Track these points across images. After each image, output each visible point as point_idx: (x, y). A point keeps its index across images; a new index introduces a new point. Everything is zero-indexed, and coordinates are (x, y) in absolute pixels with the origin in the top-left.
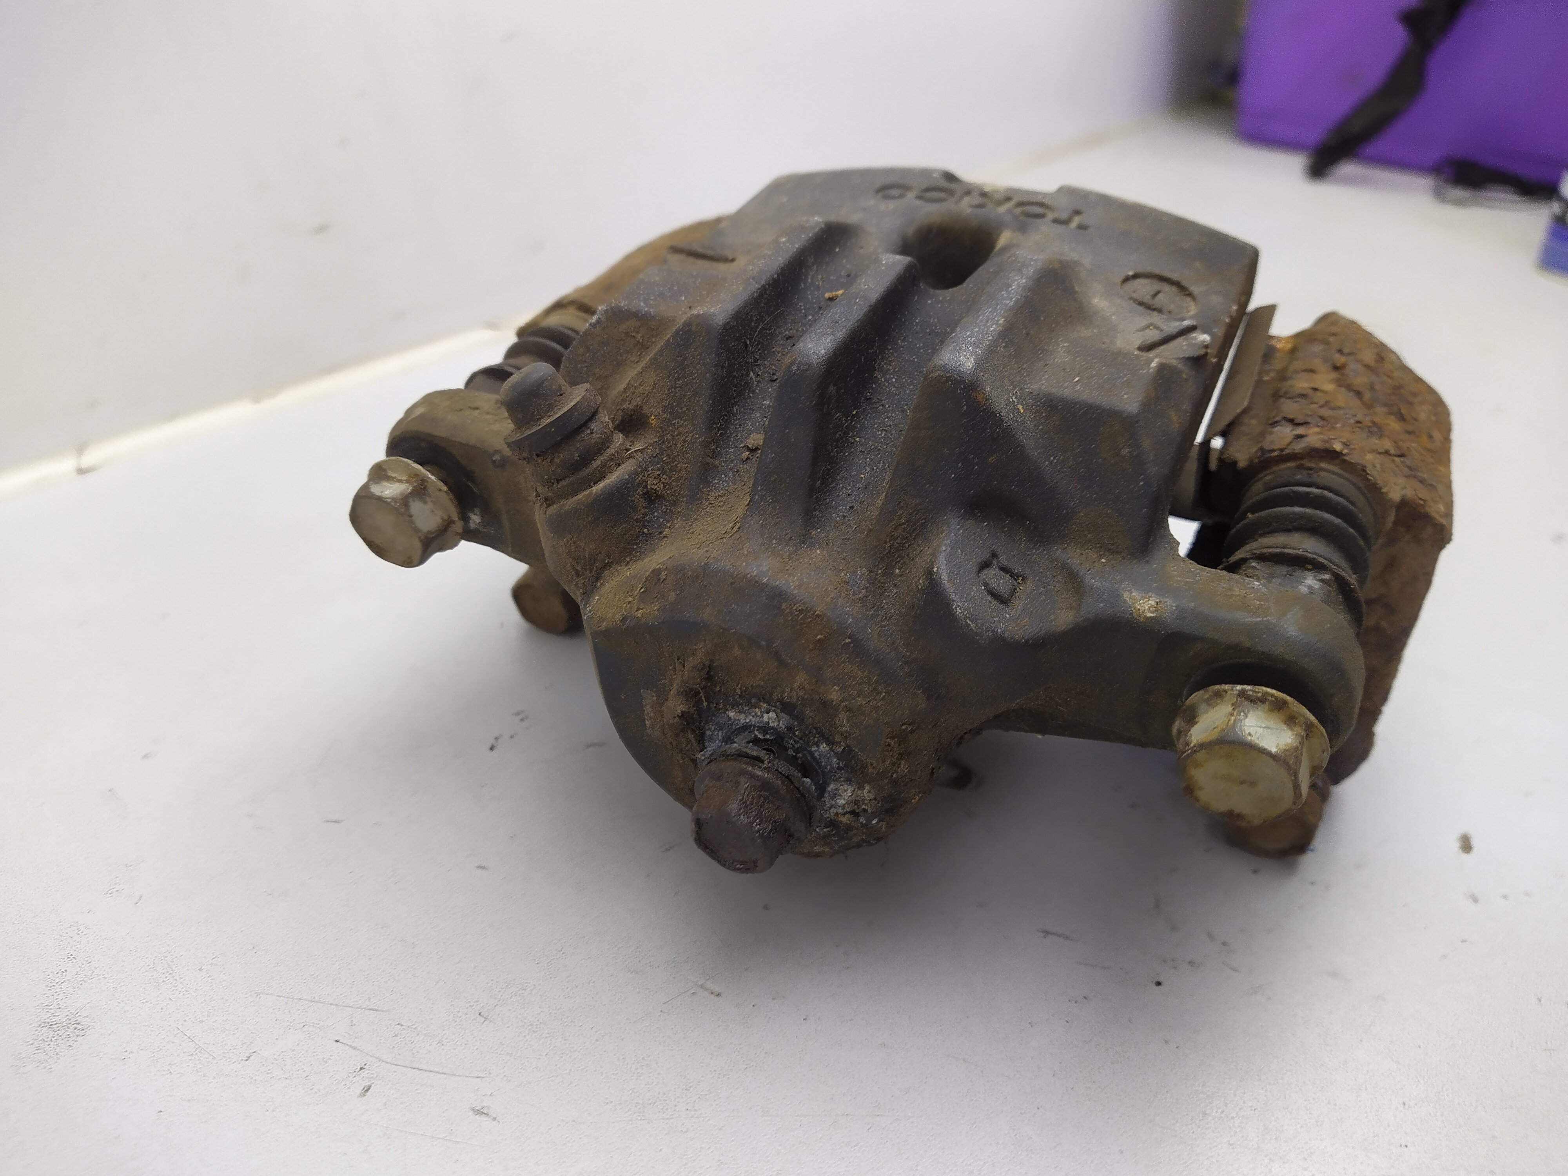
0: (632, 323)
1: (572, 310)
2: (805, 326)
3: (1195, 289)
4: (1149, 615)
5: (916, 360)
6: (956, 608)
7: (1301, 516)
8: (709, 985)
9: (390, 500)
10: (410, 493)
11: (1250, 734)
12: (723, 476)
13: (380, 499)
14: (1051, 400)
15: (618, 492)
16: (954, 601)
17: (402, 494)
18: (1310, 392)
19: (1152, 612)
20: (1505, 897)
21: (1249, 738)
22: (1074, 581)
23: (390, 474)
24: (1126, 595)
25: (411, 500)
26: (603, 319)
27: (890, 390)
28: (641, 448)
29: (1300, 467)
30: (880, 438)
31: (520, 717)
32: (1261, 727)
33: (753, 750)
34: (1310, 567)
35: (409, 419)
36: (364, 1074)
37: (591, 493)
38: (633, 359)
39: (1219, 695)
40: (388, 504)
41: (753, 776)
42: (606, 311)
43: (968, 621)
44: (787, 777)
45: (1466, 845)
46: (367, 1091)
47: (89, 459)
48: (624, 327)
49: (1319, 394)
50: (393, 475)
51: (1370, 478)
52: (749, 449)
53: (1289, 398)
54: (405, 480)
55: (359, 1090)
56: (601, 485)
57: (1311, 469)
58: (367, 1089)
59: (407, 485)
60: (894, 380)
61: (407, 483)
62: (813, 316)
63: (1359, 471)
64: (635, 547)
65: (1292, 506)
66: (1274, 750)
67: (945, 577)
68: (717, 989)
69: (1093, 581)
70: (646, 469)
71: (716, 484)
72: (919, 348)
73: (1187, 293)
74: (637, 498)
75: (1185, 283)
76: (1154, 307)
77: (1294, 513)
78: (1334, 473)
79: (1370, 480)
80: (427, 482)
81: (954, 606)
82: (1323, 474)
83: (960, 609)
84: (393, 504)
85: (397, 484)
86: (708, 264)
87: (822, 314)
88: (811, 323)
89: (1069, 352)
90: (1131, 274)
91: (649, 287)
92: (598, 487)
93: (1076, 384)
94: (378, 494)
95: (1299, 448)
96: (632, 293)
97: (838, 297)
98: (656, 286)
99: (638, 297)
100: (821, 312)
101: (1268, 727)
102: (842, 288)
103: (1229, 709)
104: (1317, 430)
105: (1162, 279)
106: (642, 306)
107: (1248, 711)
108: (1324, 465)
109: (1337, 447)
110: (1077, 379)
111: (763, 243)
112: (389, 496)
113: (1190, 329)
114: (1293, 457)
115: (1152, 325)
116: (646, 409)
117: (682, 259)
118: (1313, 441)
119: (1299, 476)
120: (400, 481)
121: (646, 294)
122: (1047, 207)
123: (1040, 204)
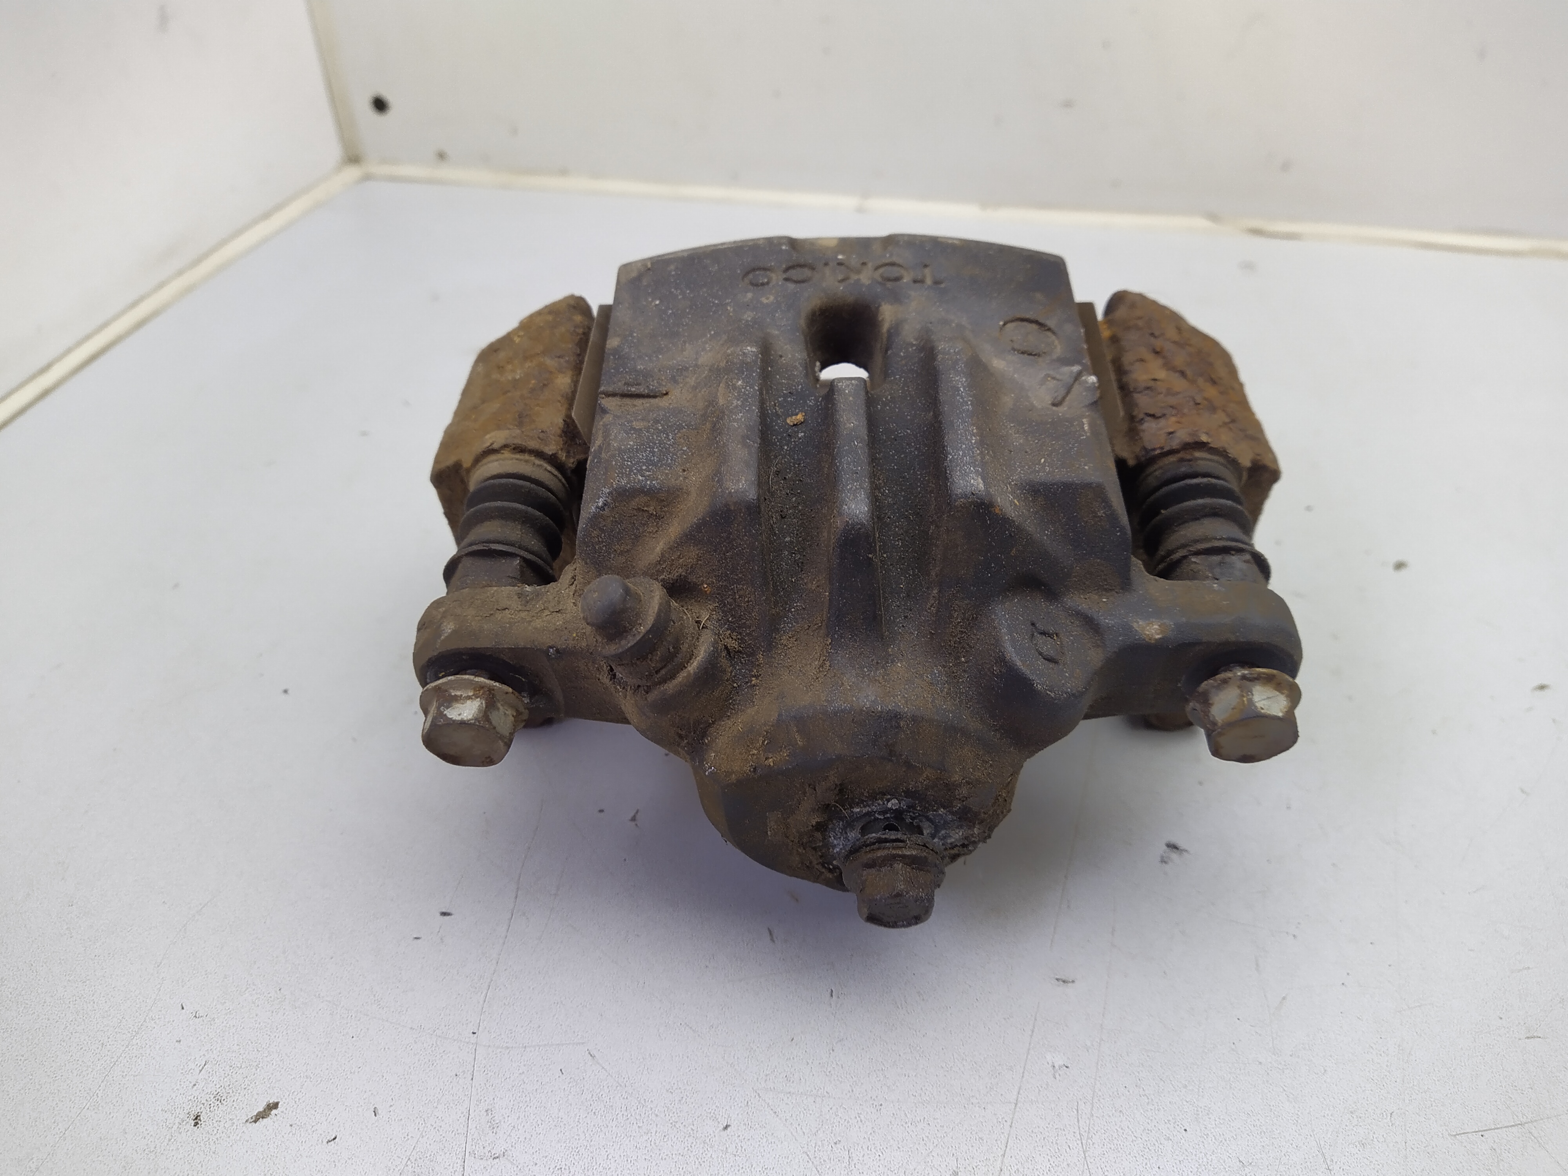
0: (642, 500)
2: (785, 457)
3: (1051, 323)
4: (1158, 637)
6: (1037, 686)
7: (1204, 506)
9: (474, 721)
10: (486, 707)
11: (1262, 708)
12: (785, 619)
13: (463, 723)
14: (1033, 486)
15: (710, 664)
16: (1034, 680)
17: (480, 710)
18: (1151, 384)
19: (1158, 635)
21: (1262, 711)
22: (1090, 624)
23: (453, 694)
24: (1135, 625)
25: (489, 713)
26: (609, 501)
27: (888, 502)
28: (708, 616)
29: (1182, 460)
30: (900, 548)
32: (1264, 699)
33: (890, 835)
34: (1233, 552)
37: (689, 674)
38: (650, 530)
39: (1225, 681)
40: (474, 724)
42: (610, 493)
43: (1048, 692)
44: (924, 845)
48: (634, 504)
49: (1158, 383)
50: (458, 693)
51: (1230, 455)
53: (1139, 392)
54: (472, 695)
56: (695, 664)
57: (1189, 460)
59: (479, 699)
60: (887, 491)
61: (477, 697)
62: (788, 445)
63: (1221, 453)
64: (731, 701)
65: (1194, 499)
66: (1280, 714)
67: (1019, 663)
69: (1107, 621)
70: (719, 635)
71: (783, 628)
72: (893, 455)
73: (1046, 328)
74: (724, 662)
75: (1041, 321)
76: (1034, 353)
77: (1198, 505)
78: (1210, 460)
79: (1230, 457)
80: (493, 690)
81: (1035, 685)
82: (1201, 462)
83: (1040, 685)
84: (477, 723)
85: (469, 702)
86: (646, 403)
87: (794, 441)
88: (790, 453)
89: (1018, 432)
90: (1001, 323)
91: (632, 455)
92: (693, 666)
93: (1044, 465)
94: (459, 718)
95: (1175, 444)
96: (622, 467)
97: (802, 423)
98: (637, 452)
99: (631, 471)
100: (793, 440)
101: (1269, 698)
102: (797, 411)
103: (1238, 691)
104: (1173, 419)
105: (1022, 320)
106: (642, 480)
107: (1252, 690)
108: (1197, 454)
109: (1204, 438)
110: (1043, 460)
111: (679, 365)
112: (470, 717)
113: (1079, 374)
114: (1171, 452)
115: (1048, 375)
116: (693, 578)
117: (619, 403)
118: (1183, 435)
119: (1183, 469)
120: (469, 698)
121: (635, 464)
122: (899, 266)
123: (893, 264)
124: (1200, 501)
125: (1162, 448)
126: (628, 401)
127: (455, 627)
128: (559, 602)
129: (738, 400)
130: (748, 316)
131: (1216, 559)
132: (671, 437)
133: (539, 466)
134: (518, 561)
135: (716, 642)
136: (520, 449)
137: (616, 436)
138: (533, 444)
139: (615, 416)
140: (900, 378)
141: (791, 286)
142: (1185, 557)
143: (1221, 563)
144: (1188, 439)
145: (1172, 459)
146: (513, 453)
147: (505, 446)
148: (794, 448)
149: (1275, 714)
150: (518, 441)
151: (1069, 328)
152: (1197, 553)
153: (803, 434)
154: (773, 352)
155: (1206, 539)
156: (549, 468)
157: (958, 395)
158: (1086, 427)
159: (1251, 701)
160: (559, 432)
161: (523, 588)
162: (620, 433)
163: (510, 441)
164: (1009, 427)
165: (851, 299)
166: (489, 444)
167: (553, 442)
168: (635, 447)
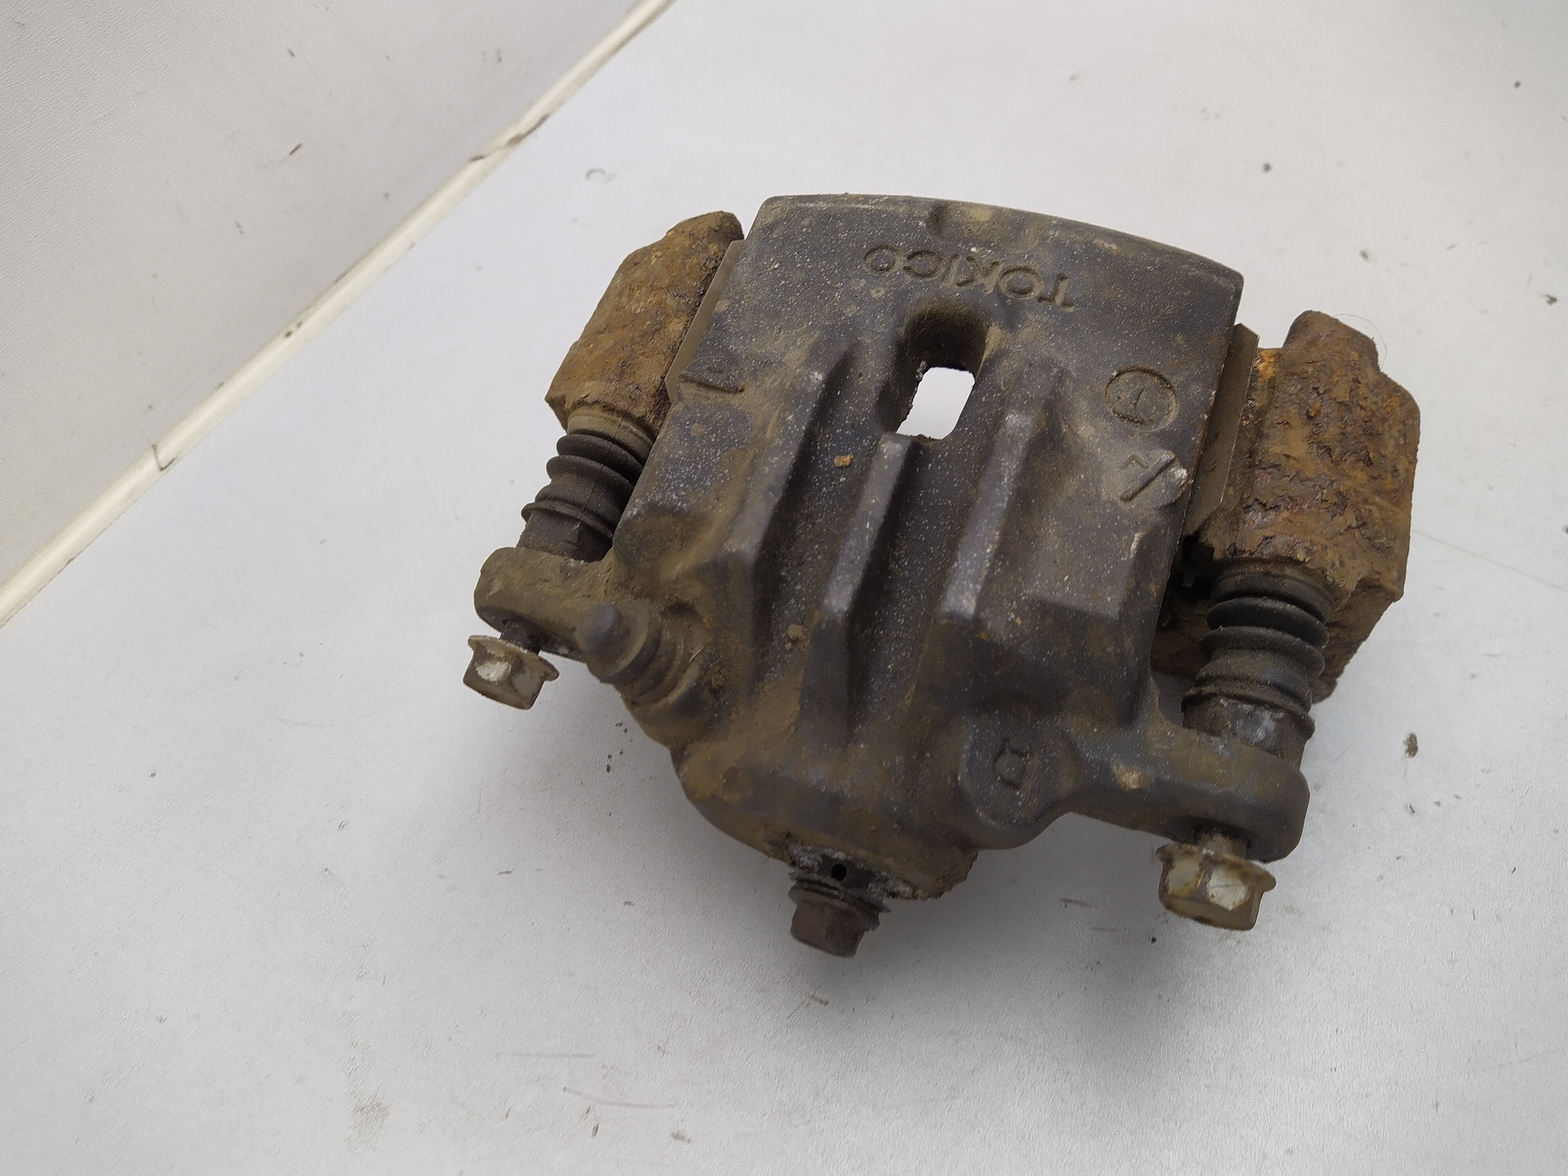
0: (669, 520)
1: (597, 411)
2: (821, 500)
3: (1175, 380)
4: (1133, 786)
5: (923, 539)
6: (979, 812)
8: (819, 995)
9: (498, 684)
10: (511, 673)
11: (1213, 896)
12: (773, 669)
13: (488, 684)
14: (1045, 605)
15: (690, 698)
16: (977, 807)
17: (505, 675)
18: (1282, 460)
19: (1135, 784)
20: (1438, 803)
21: (1212, 899)
22: (1073, 751)
23: (488, 652)
24: (1114, 768)
25: (513, 677)
26: (642, 512)
28: (700, 650)
29: (1268, 573)
31: (623, 728)
32: (1221, 886)
34: (1267, 706)
35: (491, 593)
36: (591, 1115)
37: (668, 703)
38: (675, 548)
39: (1189, 853)
40: (497, 687)
41: (833, 907)
43: (989, 820)
44: (860, 899)
45: (1412, 747)
46: (597, 1130)
47: (165, 454)
48: (663, 521)
49: (1291, 461)
50: (491, 653)
51: (1328, 578)
52: (790, 640)
53: (1263, 467)
54: (503, 661)
55: (590, 1131)
56: (678, 693)
57: (1276, 576)
58: (596, 1129)
59: (506, 666)
61: (506, 661)
62: (826, 488)
63: (1319, 576)
64: (710, 729)
65: (1258, 626)
66: (1231, 908)
67: (967, 786)
68: (824, 997)
69: (1088, 752)
70: (705, 670)
71: (768, 677)
72: (925, 525)
73: (1169, 385)
74: (705, 696)
75: (1166, 375)
76: (1136, 420)
78: (1301, 581)
79: (1328, 582)
80: (521, 657)
81: (978, 810)
82: (1287, 582)
83: (983, 812)
84: (501, 686)
85: (498, 663)
86: (720, 397)
87: (834, 485)
88: (826, 496)
89: (1058, 533)
90: (1115, 374)
91: (676, 467)
92: (674, 696)
93: (1064, 584)
94: (485, 677)
95: (1267, 552)
96: (662, 479)
97: (846, 467)
98: (682, 465)
99: (669, 486)
100: (833, 483)
101: (1227, 886)
102: (850, 449)
103: (1197, 868)
104: (1286, 514)
105: (1145, 371)
106: (675, 500)
107: (1212, 873)
108: (1288, 571)
109: (1300, 556)
110: (1066, 578)
111: (766, 357)
112: (495, 679)
113: (1168, 465)
114: (1261, 561)
115: (1133, 457)
116: (697, 608)
117: (695, 392)
118: (1280, 545)
119: (1266, 585)
120: (500, 659)
121: (674, 479)
122: (1034, 273)
123: (1026, 270)
124: (1262, 631)
125: (1252, 554)
126: (703, 392)
127: (502, 587)
128: (592, 586)
129: (780, 440)
130: (851, 310)
131: (1247, 707)
132: (718, 454)
133: (625, 427)
134: (578, 526)
135: (701, 678)
136: (608, 408)
137: (670, 441)
138: (622, 405)
139: (687, 407)
140: (968, 431)
141: (908, 278)
142: (1215, 695)
143: (1250, 714)
144: (1284, 552)
145: (1259, 569)
146: (602, 411)
147: (597, 402)
148: (832, 491)
149: (1225, 906)
150: (609, 400)
151: (1196, 389)
152: (1228, 696)
153: (844, 479)
154: (852, 370)
155: (1248, 680)
156: (635, 430)
157: (999, 486)
158: (1134, 546)
159: (1204, 885)
160: (653, 391)
161: (568, 562)
162: (674, 438)
163: (601, 398)
164: (1051, 524)
165: (964, 310)
166: (584, 395)
167: (644, 403)
168: (682, 458)
